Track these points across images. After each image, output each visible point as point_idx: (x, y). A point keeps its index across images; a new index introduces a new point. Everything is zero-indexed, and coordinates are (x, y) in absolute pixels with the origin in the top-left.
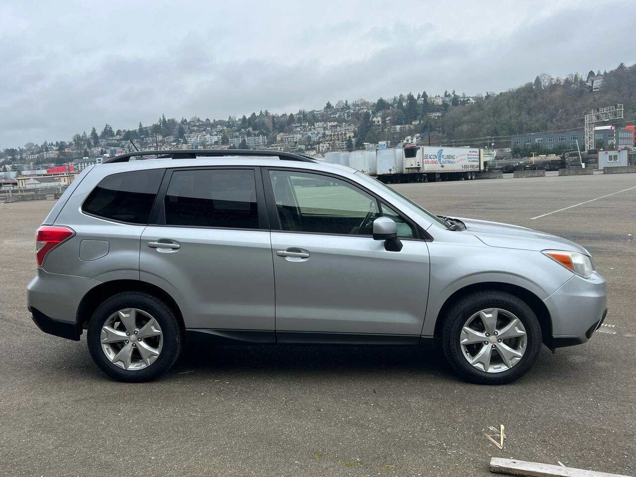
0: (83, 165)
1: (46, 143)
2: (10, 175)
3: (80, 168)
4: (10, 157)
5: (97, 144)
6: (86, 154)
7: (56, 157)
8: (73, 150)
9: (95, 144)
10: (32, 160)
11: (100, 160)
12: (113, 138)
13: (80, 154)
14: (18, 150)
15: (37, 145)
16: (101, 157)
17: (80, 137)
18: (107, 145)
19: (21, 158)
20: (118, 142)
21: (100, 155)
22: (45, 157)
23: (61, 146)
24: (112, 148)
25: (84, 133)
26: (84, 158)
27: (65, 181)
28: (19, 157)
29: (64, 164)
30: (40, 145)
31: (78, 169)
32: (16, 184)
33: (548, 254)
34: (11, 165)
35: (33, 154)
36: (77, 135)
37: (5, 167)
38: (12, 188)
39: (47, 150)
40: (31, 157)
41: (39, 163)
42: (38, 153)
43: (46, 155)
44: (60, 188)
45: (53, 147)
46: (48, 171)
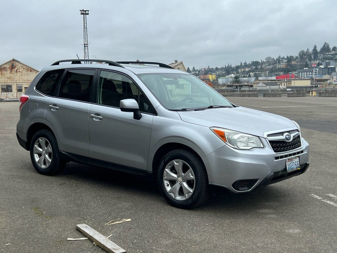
0: (303, 74)
1: (280, 57)
2: (251, 80)
3: (300, 76)
4: (254, 67)
5: (316, 58)
6: (307, 65)
7: (285, 67)
8: (297, 62)
9: (314, 58)
10: (268, 70)
11: (316, 70)
12: (329, 53)
13: (302, 65)
14: (261, 62)
15: (273, 59)
16: (317, 68)
17: (304, 52)
18: (323, 59)
19: (261, 68)
20: (332, 57)
21: (317, 67)
22: (278, 67)
23: (290, 59)
24: (327, 61)
25: (308, 50)
26: (304, 69)
27: (284, 86)
28: (259, 67)
29: (290, 73)
30: (275, 59)
31: (299, 77)
32: (252, 86)
33: (213, 129)
34: (254, 73)
35: (269, 65)
36: (302, 51)
37: (250, 74)
38: (248, 89)
39: (279, 63)
40: (268, 67)
41: (272, 72)
42: (273, 64)
43: (278, 66)
44: (270, 90)
45: (284, 60)
46: (277, 78)
